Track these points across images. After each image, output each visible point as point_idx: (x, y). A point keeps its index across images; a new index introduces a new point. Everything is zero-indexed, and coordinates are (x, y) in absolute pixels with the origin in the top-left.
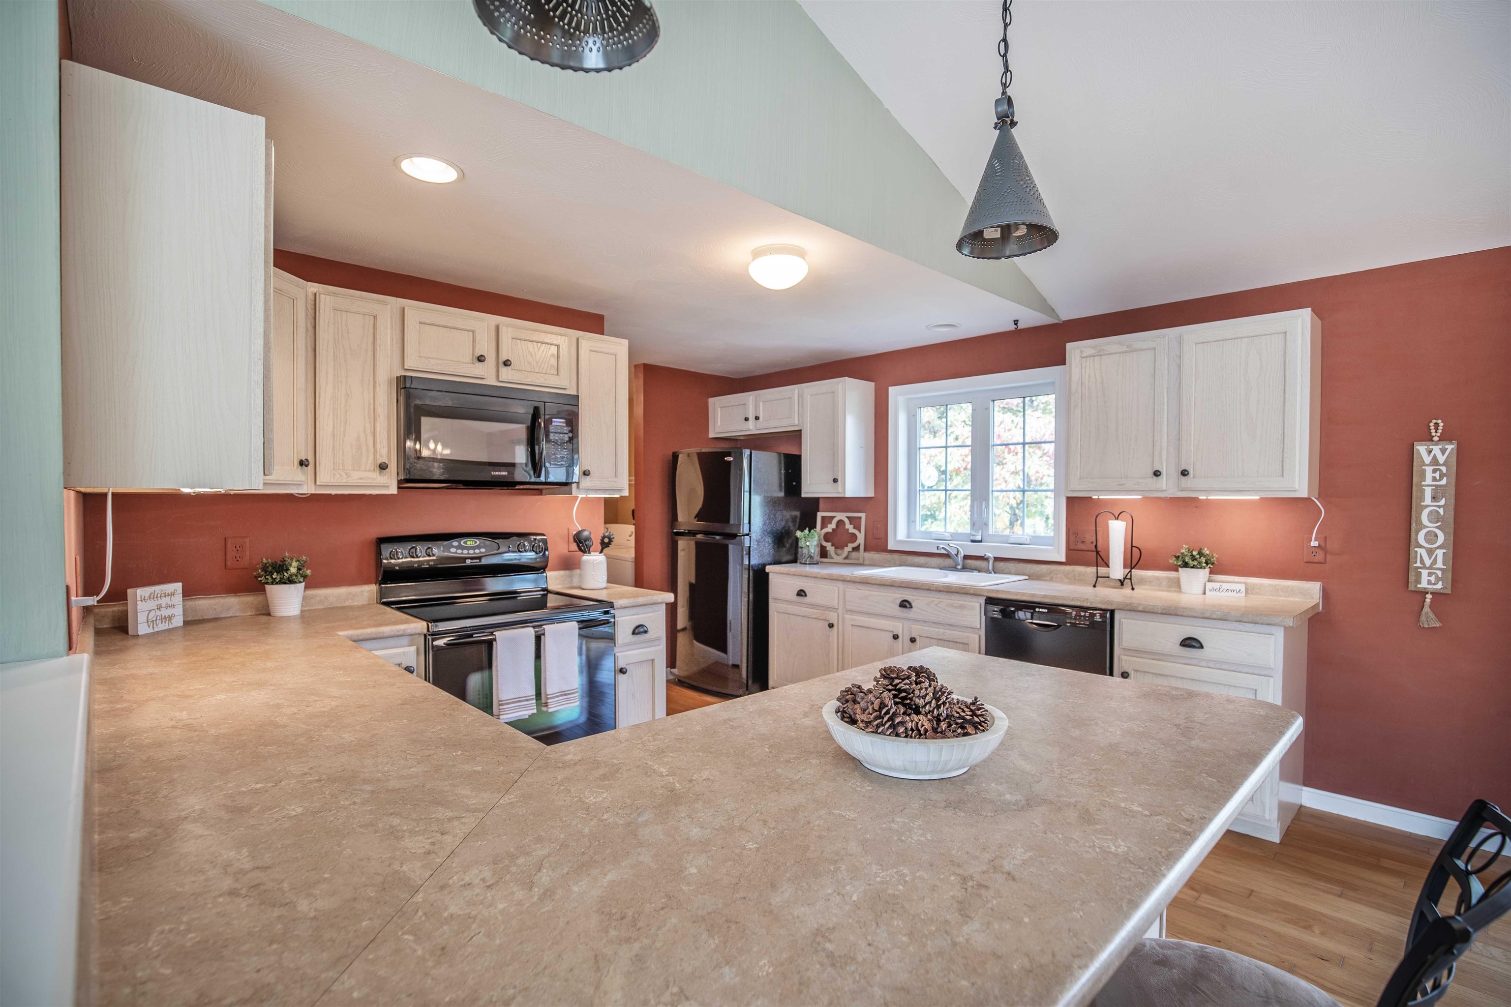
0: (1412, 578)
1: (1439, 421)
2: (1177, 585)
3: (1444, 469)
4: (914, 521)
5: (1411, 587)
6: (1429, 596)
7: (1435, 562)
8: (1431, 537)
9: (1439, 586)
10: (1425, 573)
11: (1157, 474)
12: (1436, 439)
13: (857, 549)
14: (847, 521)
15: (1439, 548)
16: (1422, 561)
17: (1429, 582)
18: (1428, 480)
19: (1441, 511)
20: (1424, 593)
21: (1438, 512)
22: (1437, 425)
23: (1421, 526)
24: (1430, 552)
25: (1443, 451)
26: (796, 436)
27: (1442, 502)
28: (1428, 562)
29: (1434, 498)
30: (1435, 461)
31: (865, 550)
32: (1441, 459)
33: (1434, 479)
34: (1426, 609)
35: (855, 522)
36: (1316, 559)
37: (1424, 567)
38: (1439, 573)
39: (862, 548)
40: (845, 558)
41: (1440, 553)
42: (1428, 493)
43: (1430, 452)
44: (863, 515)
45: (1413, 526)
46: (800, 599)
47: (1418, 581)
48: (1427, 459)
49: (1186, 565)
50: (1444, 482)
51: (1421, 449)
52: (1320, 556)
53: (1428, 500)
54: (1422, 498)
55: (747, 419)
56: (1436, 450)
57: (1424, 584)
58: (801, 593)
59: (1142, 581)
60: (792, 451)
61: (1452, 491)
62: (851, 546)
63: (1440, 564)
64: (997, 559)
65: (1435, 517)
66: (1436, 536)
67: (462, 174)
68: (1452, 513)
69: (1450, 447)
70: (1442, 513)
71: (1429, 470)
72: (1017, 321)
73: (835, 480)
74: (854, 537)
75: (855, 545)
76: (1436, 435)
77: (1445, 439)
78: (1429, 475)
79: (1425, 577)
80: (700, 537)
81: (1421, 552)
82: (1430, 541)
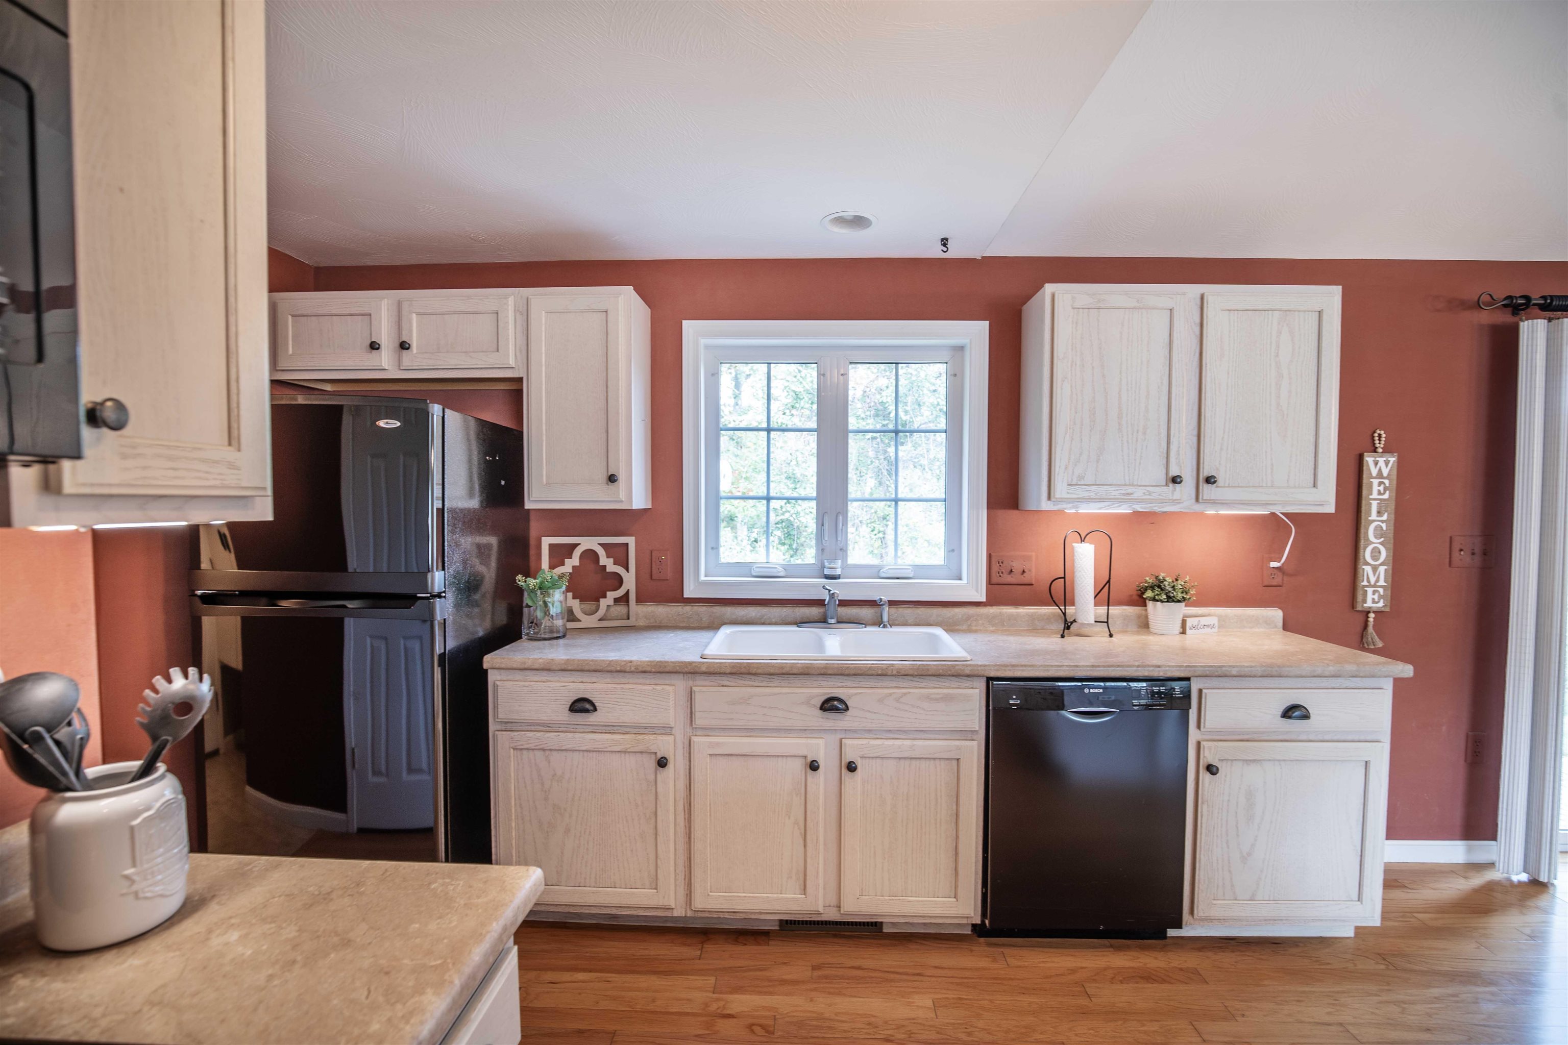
0: (1360, 598)
1: (1382, 432)
3: (1387, 482)
4: (716, 549)
5: (1359, 608)
6: (1372, 615)
7: (1377, 580)
8: (1376, 553)
9: (1381, 604)
10: (1370, 591)
12: (1380, 450)
13: (624, 600)
14: (601, 552)
15: (1382, 564)
16: (1368, 581)
17: (1374, 601)
18: (1375, 495)
19: (1384, 526)
20: (1369, 612)
21: (1381, 527)
22: (1380, 436)
23: (1367, 542)
24: (1375, 569)
25: (1387, 463)
26: (513, 387)
27: (1385, 517)
28: (1373, 580)
29: (1379, 513)
30: (1380, 475)
31: (639, 600)
32: (1385, 472)
33: (1379, 493)
34: (1370, 629)
35: (619, 554)
36: (1274, 582)
37: (1370, 586)
38: (1381, 590)
39: (633, 597)
40: (601, 619)
41: (1382, 569)
42: (1374, 506)
43: (1376, 463)
44: (631, 541)
45: (1362, 542)
46: (579, 718)
47: (1365, 601)
48: (1374, 472)
50: (1386, 496)
51: (1369, 459)
52: (1278, 580)
53: (1374, 515)
54: (1369, 513)
55: (374, 346)
56: (1381, 461)
57: (1369, 604)
58: (581, 706)
61: (1393, 505)
62: (611, 595)
63: (1382, 582)
64: (892, 603)
65: (1379, 533)
66: (1380, 552)
68: (1392, 528)
69: (1392, 460)
70: (1384, 528)
71: (1375, 482)
72: (947, 239)
73: (612, 479)
74: (618, 581)
75: (620, 593)
76: (1380, 446)
77: (1387, 450)
78: (1375, 488)
79: (1370, 596)
80: (286, 604)
81: (1368, 569)
82: (1375, 558)
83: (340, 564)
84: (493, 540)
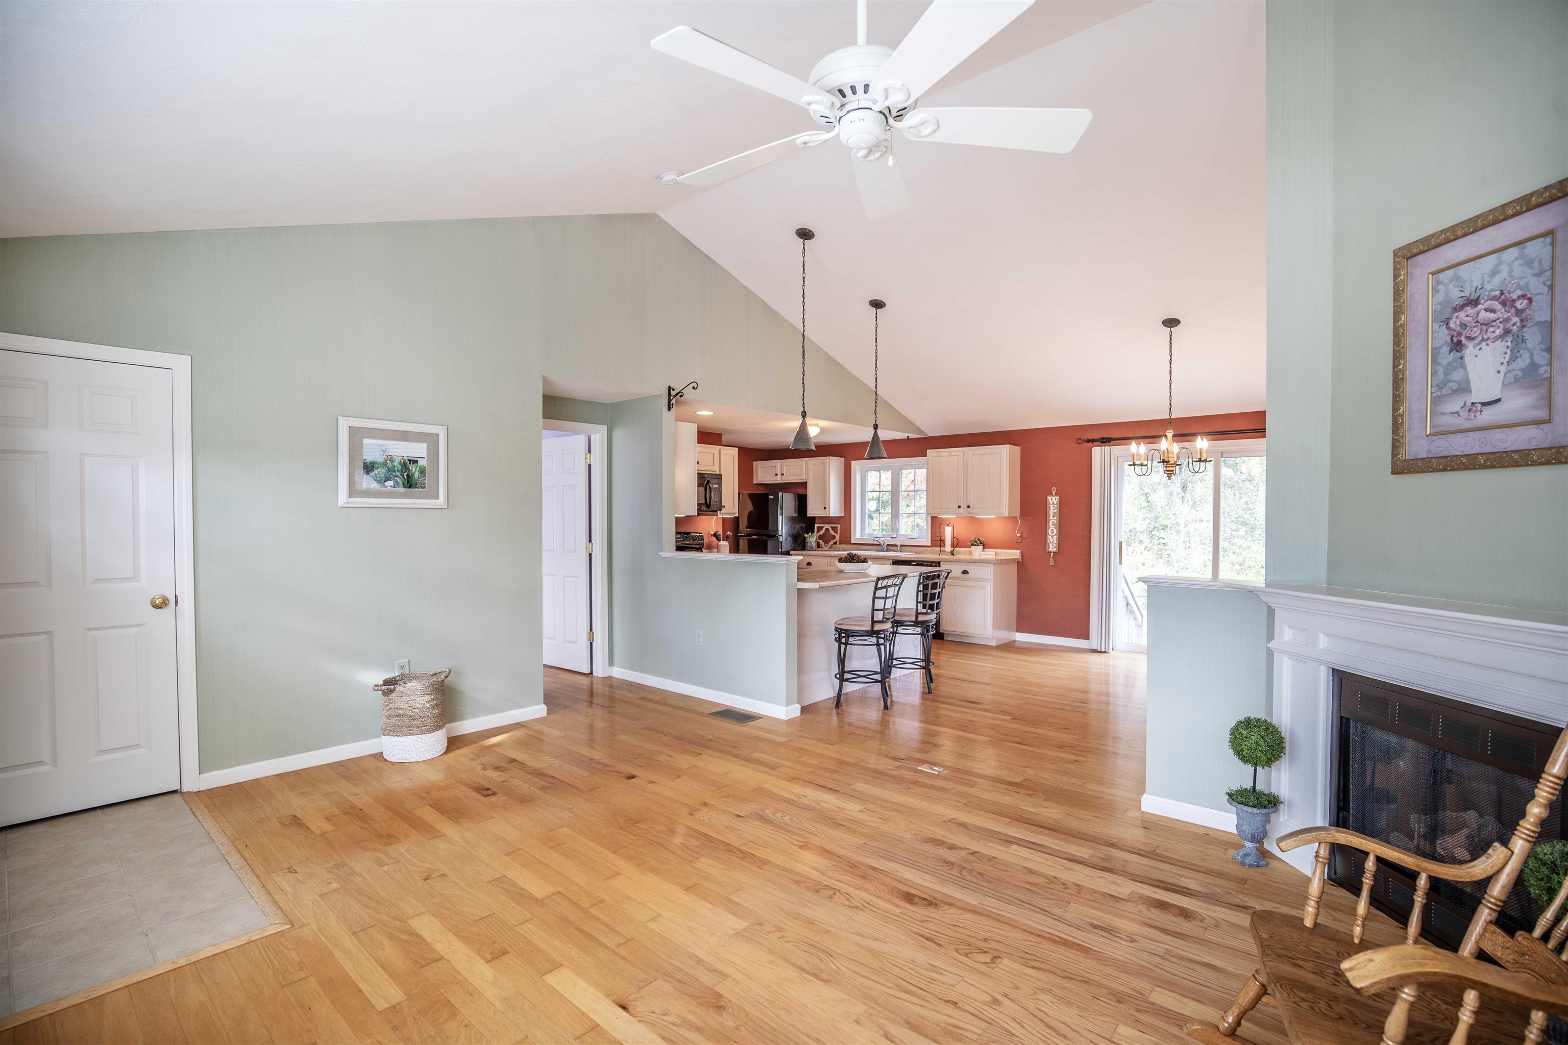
0: (1047, 547)
1: (1055, 488)
2: (971, 553)
3: (1056, 506)
4: (865, 529)
5: (1047, 551)
6: (1052, 554)
8: (1052, 531)
9: (1055, 550)
10: (1051, 544)
11: (959, 507)
12: (1054, 495)
13: (835, 543)
14: (830, 529)
15: (1055, 535)
16: (1050, 541)
17: (1052, 549)
18: (1051, 510)
19: (1055, 521)
20: (1051, 552)
22: (1054, 490)
23: (1050, 528)
24: (1052, 537)
25: (1056, 499)
26: (804, 484)
27: (1055, 518)
28: (1052, 541)
29: (1053, 517)
30: (1053, 503)
31: (840, 544)
32: (1055, 502)
33: (1053, 510)
34: (1051, 558)
35: (835, 529)
36: (1019, 541)
38: (1055, 545)
39: (838, 542)
40: (830, 548)
41: (1055, 537)
42: (1051, 515)
43: (1052, 499)
44: (838, 526)
45: (1048, 527)
46: (809, 566)
47: (1049, 548)
48: (1051, 502)
49: (973, 545)
50: (1056, 511)
51: (1049, 498)
52: (1020, 540)
53: (1051, 518)
54: (1049, 517)
55: (776, 475)
56: (1054, 498)
57: (1050, 549)
59: (959, 553)
60: (801, 491)
61: (1058, 514)
62: (833, 541)
63: (1055, 542)
64: (901, 546)
65: (1053, 524)
66: (1054, 531)
67: (714, 413)
68: (1058, 522)
69: (1057, 498)
70: (1055, 523)
71: (1052, 506)
73: (825, 508)
74: (834, 537)
75: (835, 541)
76: (1054, 493)
77: (1056, 494)
78: (1052, 508)
79: (1051, 547)
80: (754, 537)
81: (1050, 537)
82: (1052, 533)
83: (767, 528)
84: (804, 525)
